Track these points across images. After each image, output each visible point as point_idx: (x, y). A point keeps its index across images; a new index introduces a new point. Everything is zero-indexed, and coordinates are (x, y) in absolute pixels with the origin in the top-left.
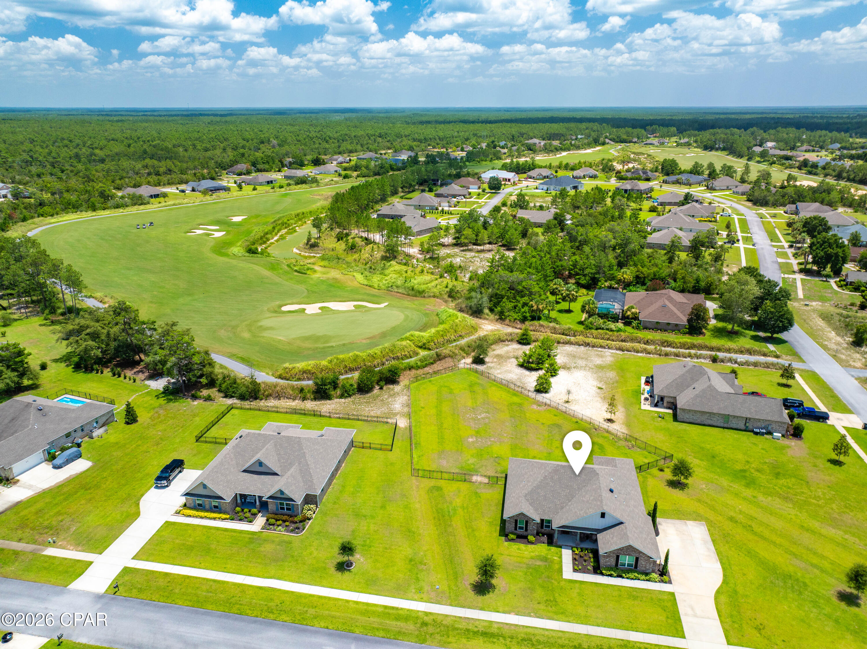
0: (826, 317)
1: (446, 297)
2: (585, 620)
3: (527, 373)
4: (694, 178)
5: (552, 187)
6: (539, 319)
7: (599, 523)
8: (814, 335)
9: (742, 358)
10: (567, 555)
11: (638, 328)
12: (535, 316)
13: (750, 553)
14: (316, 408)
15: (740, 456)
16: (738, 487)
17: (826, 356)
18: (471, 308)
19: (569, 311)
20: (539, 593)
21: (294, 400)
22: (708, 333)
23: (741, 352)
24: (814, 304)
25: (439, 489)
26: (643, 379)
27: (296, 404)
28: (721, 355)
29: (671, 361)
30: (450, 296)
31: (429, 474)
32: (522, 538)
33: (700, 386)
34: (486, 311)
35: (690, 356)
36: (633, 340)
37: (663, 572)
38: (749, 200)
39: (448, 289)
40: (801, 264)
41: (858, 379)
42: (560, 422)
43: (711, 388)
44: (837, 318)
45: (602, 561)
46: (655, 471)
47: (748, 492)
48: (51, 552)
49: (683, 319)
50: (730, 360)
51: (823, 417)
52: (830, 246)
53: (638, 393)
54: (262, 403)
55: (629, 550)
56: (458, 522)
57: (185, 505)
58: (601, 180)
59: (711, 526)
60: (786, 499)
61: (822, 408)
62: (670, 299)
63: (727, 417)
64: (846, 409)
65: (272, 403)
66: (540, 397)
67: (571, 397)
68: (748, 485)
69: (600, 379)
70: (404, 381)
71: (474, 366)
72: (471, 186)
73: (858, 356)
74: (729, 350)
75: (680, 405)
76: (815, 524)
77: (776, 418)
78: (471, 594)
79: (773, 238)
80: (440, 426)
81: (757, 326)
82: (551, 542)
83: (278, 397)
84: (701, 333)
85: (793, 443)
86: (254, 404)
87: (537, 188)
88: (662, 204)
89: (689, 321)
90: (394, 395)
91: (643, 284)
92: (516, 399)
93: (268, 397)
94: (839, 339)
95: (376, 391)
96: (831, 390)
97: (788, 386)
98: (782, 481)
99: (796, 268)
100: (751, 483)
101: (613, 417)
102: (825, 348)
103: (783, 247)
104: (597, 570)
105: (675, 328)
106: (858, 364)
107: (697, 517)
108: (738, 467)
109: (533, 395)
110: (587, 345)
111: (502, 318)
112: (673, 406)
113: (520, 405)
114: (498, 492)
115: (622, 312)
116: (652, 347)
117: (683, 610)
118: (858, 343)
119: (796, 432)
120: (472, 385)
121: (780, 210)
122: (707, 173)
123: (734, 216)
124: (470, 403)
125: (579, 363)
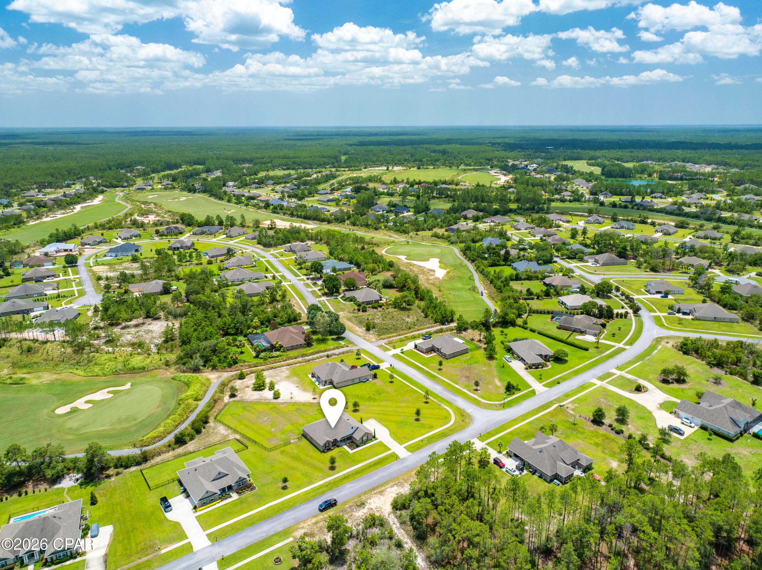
0: (350, 320)
1: (164, 367)
2: (366, 460)
3: (260, 392)
4: (212, 229)
5: (119, 254)
6: (237, 363)
7: (351, 431)
8: (353, 332)
9: (337, 351)
10: (345, 447)
11: (284, 351)
12: (235, 363)
13: (390, 421)
14: (185, 450)
15: (365, 393)
16: (372, 403)
17: (361, 340)
18: (190, 369)
19: (242, 353)
20: (348, 460)
21: (168, 452)
22: (314, 344)
23: (334, 349)
24: (341, 313)
25: (284, 451)
26: (310, 376)
27: (171, 453)
28: (329, 353)
29: (312, 363)
30: (166, 365)
31: (275, 448)
32: (329, 450)
33: (338, 371)
34: (201, 368)
35: (318, 358)
36: (289, 358)
37: (374, 437)
38: (259, 243)
39: (162, 362)
40: (320, 290)
41: (378, 346)
42: (298, 407)
43: (343, 370)
44: (354, 319)
45: (358, 443)
47: (376, 403)
48: (163, 551)
49: (302, 341)
50: (333, 354)
51: (377, 367)
52: (333, 281)
53: (313, 383)
54: (153, 462)
55: (366, 434)
56: (303, 456)
57: (195, 508)
58: (145, 238)
59: (375, 418)
60: (387, 400)
61: (376, 364)
62: (291, 332)
63: (353, 380)
64: (382, 361)
65: (158, 459)
66: (279, 400)
67: (292, 396)
69: (293, 383)
70: (211, 420)
71: (233, 399)
72: (45, 264)
73: (371, 336)
74: (329, 350)
75: (335, 381)
76: (398, 405)
77: (368, 374)
78: (331, 472)
80: (253, 430)
81: (331, 333)
82: (338, 446)
83: (160, 454)
84: (312, 345)
85: (376, 381)
86: (148, 464)
87: (105, 256)
88: (213, 257)
89: (305, 340)
90: (214, 428)
92: (270, 406)
93: (153, 457)
94: (360, 330)
95: (203, 430)
96: (373, 355)
97: (359, 359)
98: (382, 395)
99: (319, 293)
100: (375, 400)
101: (315, 396)
102: (358, 335)
103: (303, 280)
104: (358, 446)
105: (300, 346)
106: (374, 340)
107: (370, 418)
108: (367, 396)
109: (275, 401)
110: (272, 368)
111: (214, 368)
112: (331, 383)
113: (275, 407)
114: (305, 442)
115: (272, 345)
116: (300, 359)
117: (386, 443)
118: (368, 329)
119: (375, 376)
120: (244, 408)
121: (281, 249)
122: (217, 223)
123: (261, 259)
124: (253, 416)
125: (278, 378)
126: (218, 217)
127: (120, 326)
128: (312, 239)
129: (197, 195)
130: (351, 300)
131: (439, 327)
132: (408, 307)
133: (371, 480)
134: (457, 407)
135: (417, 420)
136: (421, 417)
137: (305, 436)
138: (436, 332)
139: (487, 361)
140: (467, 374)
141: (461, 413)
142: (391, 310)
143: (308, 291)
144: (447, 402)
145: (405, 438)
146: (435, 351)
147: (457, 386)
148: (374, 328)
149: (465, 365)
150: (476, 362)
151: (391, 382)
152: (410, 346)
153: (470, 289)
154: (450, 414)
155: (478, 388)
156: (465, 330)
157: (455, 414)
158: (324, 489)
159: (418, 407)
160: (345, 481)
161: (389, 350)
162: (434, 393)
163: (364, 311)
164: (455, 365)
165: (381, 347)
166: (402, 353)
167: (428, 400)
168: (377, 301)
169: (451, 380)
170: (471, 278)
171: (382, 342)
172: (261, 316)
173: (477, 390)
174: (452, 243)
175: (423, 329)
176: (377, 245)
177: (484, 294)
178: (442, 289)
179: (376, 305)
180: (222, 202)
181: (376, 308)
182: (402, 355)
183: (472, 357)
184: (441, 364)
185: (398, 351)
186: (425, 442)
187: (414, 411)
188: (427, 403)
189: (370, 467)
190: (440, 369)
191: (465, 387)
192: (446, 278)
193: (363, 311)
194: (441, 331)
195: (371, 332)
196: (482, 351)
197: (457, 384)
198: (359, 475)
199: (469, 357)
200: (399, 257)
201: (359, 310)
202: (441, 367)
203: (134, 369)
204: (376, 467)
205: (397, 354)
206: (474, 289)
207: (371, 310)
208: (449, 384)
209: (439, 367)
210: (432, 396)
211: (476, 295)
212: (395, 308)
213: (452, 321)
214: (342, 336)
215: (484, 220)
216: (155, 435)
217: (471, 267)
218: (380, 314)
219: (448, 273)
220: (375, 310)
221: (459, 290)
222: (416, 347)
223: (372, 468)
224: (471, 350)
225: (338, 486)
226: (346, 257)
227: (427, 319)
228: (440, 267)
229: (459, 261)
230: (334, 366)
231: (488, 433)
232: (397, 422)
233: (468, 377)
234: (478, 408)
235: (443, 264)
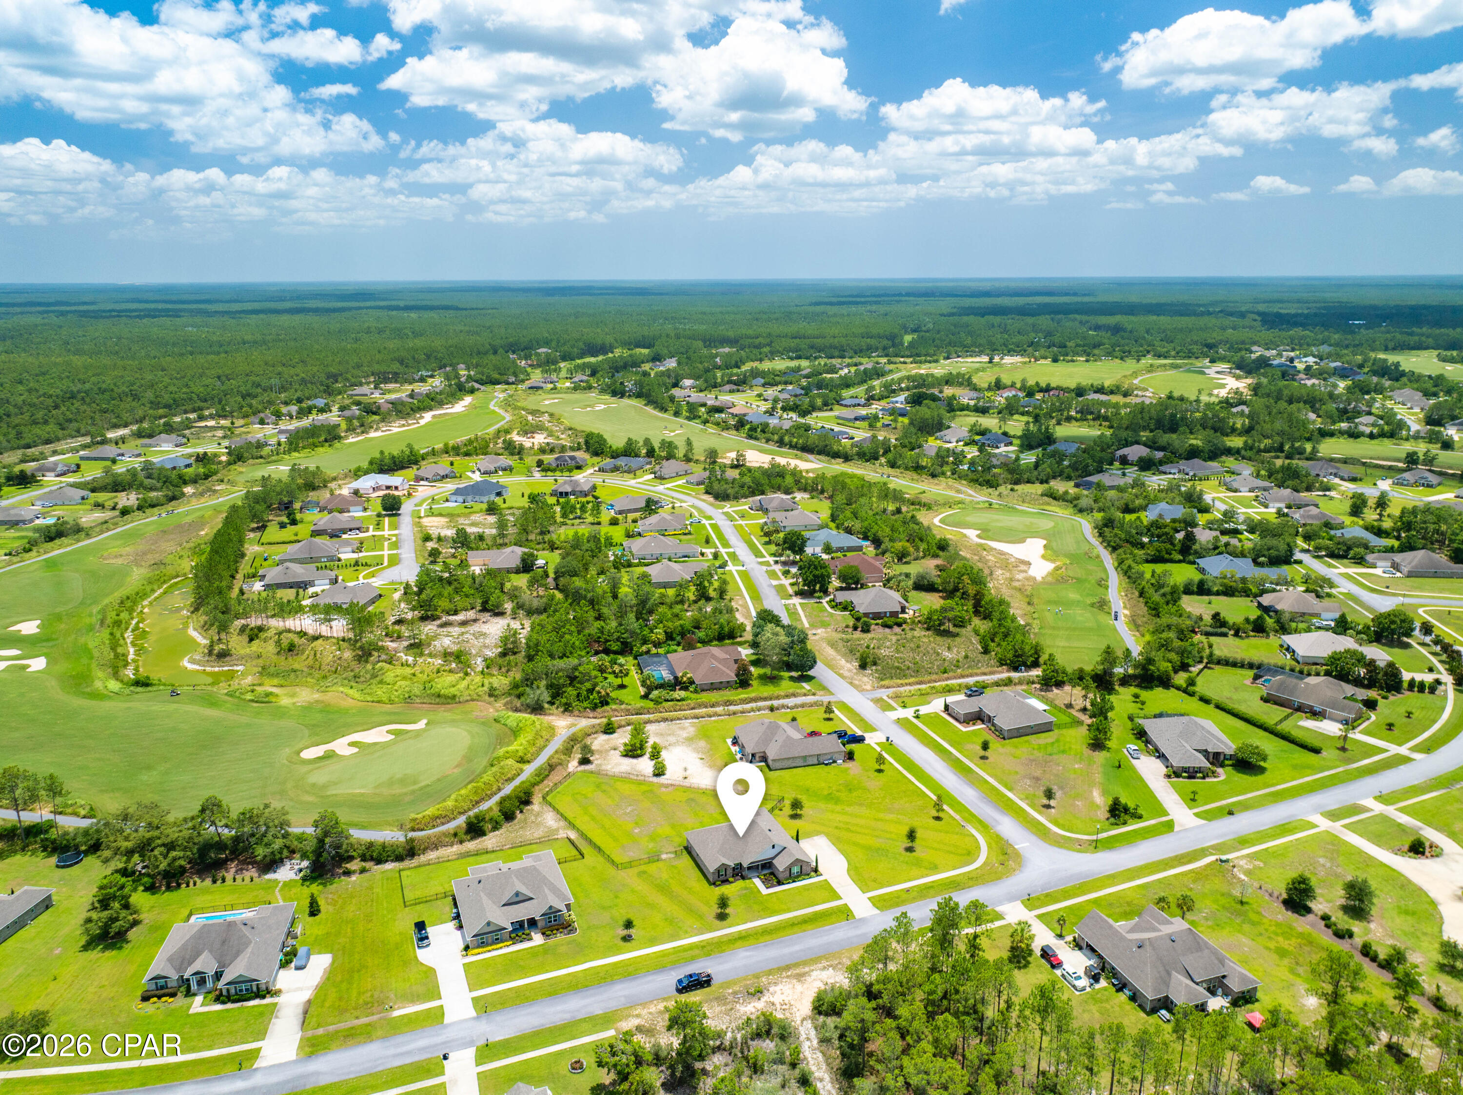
0: (832, 645)
1: (486, 698)
2: (789, 910)
3: (634, 761)
4: (633, 462)
5: (469, 498)
6: (607, 704)
7: (771, 853)
8: (830, 667)
9: (791, 702)
10: (757, 882)
11: (696, 692)
12: (604, 702)
13: (856, 844)
14: (480, 847)
15: (823, 784)
16: (831, 806)
17: (845, 685)
18: (528, 706)
19: (622, 686)
20: (756, 907)
21: (452, 845)
22: (754, 683)
23: (787, 696)
24: (819, 631)
25: (644, 872)
26: (729, 741)
27: (456, 848)
28: (775, 703)
29: (740, 718)
30: (490, 695)
31: (630, 865)
32: (725, 881)
33: (780, 738)
34: (546, 706)
35: (753, 710)
36: (700, 705)
37: (816, 870)
38: (707, 492)
39: (486, 688)
40: (792, 585)
41: (872, 700)
42: (692, 796)
44: (841, 644)
45: (781, 876)
46: (777, 812)
47: (838, 808)
48: (396, 1013)
49: (731, 676)
50: (783, 707)
51: (860, 740)
52: (816, 568)
53: (731, 754)
54: (423, 858)
55: (797, 861)
56: (676, 887)
57: (467, 948)
58: (518, 473)
59: (828, 836)
60: (861, 805)
61: (859, 733)
62: (714, 657)
63: (805, 758)
64: (872, 729)
65: (432, 855)
66: (662, 780)
67: (687, 774)
68: (836, 803)
69: (697, 750)
70: (537, 799)
71: (583, 767)
73: (865, 679)
74: (778, 698)
75: (771, 756)
76: (881, 815)
77: (836, 749)
78: (718, 922)
79: (758, 554)
80: (603, 827)
81: (789, 667)
82: (743, 878)
83: (436, 848)
84: (749, 685)
85: (850, 764)
86: (415, 862)
87: (447, 500)
88: (620, 512)
89: (736, 675)
90: (538, 815)
91: (672, 639)
92: (644, 788)
93: (424, 851)
94: (849, 665)
95: (519, 816)
96: (858, 715)
97: (830, 719)
98: (855, 794)
99: (791, 590)
100: (837, 801)
102: (842, 676)
103: (767, 564)
104: (780, 883)
105: (726, 685)
106: (868, 687)
107: (818, 833)
108: (826, 792)
109: (655, 779)
110: (665, 720)
111: (567, 709)
112: (764, 759)
113: (651, 791)
114: (687, 861)
115: (676, 678)
116: (719, 709)
117: (834, 886)
118: (863, 666)
119: (850, 756)
120: (598, 786)
121: (744, 505)
122: (644, 451)
123: (704, 521)
124: (610, 802)
125: (672, 739)
126: (647, 441)
127: (438, 622)
128: (805, 490)
129: (626, 401)
130: (845, 609)
131: (1005, 675)
132: (952, 629)
133: (786, 951)
134: (998, 836)
135: (910, 849)
136: (917, 844)
137: (688, 850)
138: (997, 684)
139: (1087, 752)
140: (1038, 773)
141: (1002, 849)
142: (919, 632)
143: (771, 586)
144: (980, 822)
145: (875, 881)
146: (983, 721)
147: (1010, 795)
148: (875, 664)
149: (1037, 754)
150: (1063, 752)
151: (880, 771)
152: (937, 705)
153: (1092, 605)
154: (978, 848)
155: (1052, 803)
156: (1059, 684)
157: (990, 847)
158: (696, 952)
159: (916, 823)
160: (739, 943)
161: (894, 709)
162: (959, 803)
163: (866, 630)
164: (1018, 752)
165: (878, 701)
166: (917, 717)
167: (941, 814)
168: (894, 614)
169: (1000, 781)
170: (1102, 583)
171: (884, 694)
172: (670, 624)
173: (1048, 807)
174: (1081, 511)
175: (971, 675)
176: (928, 506)
177: (1121, 618)
178: (1035, 601)
179: (891, 621)
180: (665, 415)
181: (890, 627)
182: (915, 721)
183: (1058, 741)
184: (985, 746)
185: (909, 713)
186: (914, 894)
187: (905, 830)
188: (938, 818)
189: (793, 925)
190: (983, 758)
191: (1026, 799)
192: (1050, 579)
193: (863, 631)
194: (1009, 682)
195: (868, 672)
196: (1084, 730)
197: (1010, 790)
198: (768, 938)
199: (1050, 740)
200: (965, 531)
201: (855, 628)
202: (987, 754)
203: (439, 696)
204: (804, 926)
205: (906, 719)
206: (1102, 605)
207: (880, 630)
208: (993, 788)
209: (982, 753)
210: (951, 806)
211: (1103, 618)
212: (928, 629)
213: (1036, 664)
214: (810, 673)
215: (1162, 468)
216: (437, 813)
217: (1109, 560)
218: (894, 638)
219: (1057, 569)
220: (887, 630)
221: (1069, 604)
222: (947, 708)
223: (796, 929)
224: (1059, 727)
225: (723, 951)
226: (857, 525)
227: (987, 657)
228: (1044, 557)
229: (1086, 547)
230: (773, 728)
231: (1047, 895)
232: (868, 848)
233: (1037, 779)
234: (1041, 843)
235: (1050, 553)
